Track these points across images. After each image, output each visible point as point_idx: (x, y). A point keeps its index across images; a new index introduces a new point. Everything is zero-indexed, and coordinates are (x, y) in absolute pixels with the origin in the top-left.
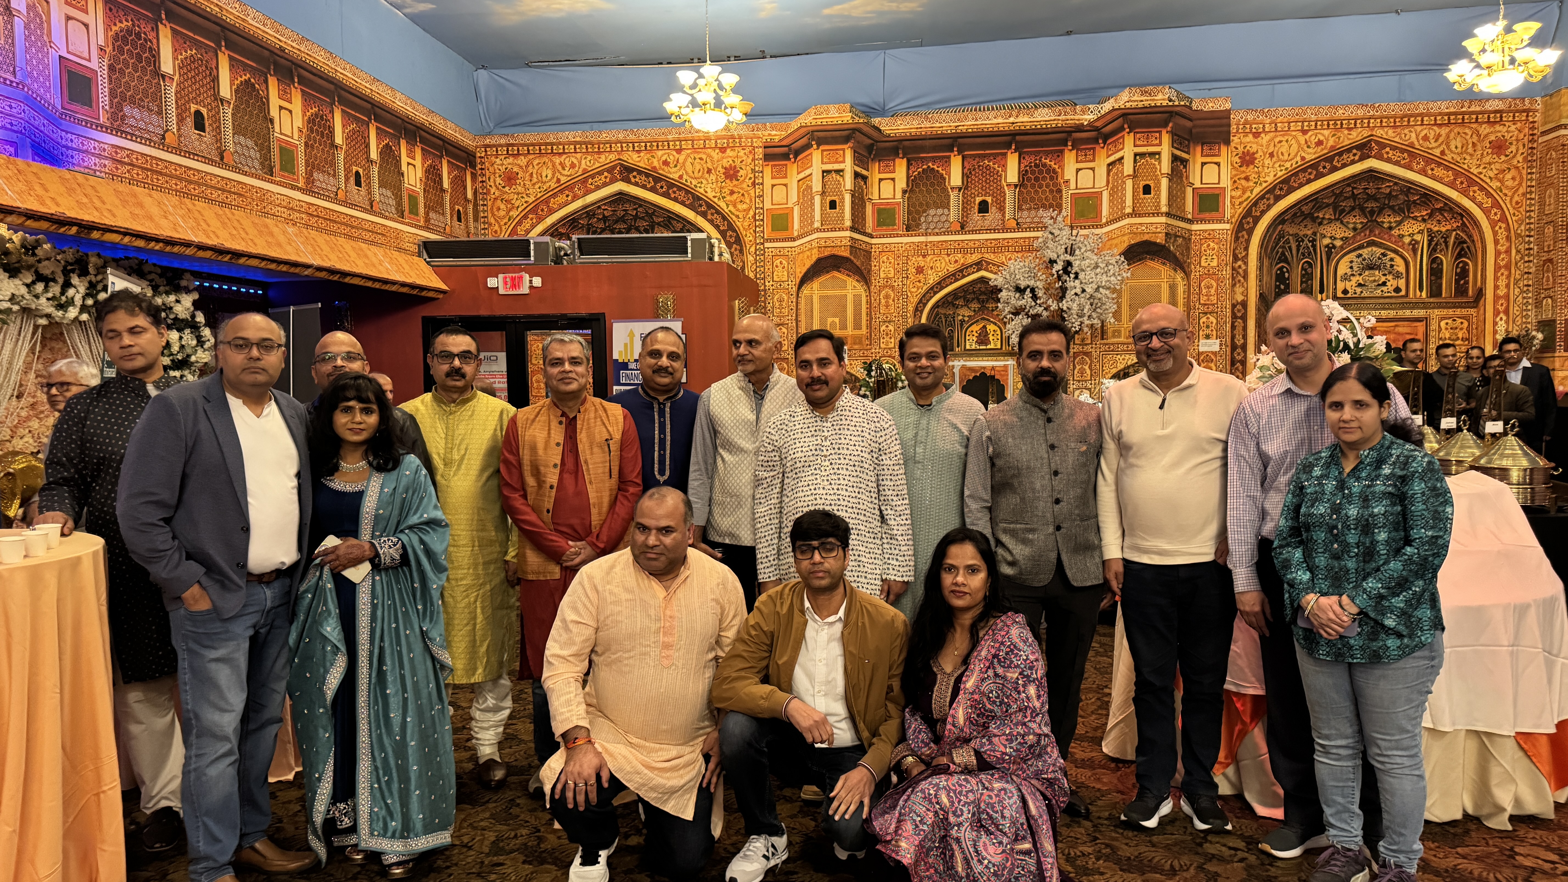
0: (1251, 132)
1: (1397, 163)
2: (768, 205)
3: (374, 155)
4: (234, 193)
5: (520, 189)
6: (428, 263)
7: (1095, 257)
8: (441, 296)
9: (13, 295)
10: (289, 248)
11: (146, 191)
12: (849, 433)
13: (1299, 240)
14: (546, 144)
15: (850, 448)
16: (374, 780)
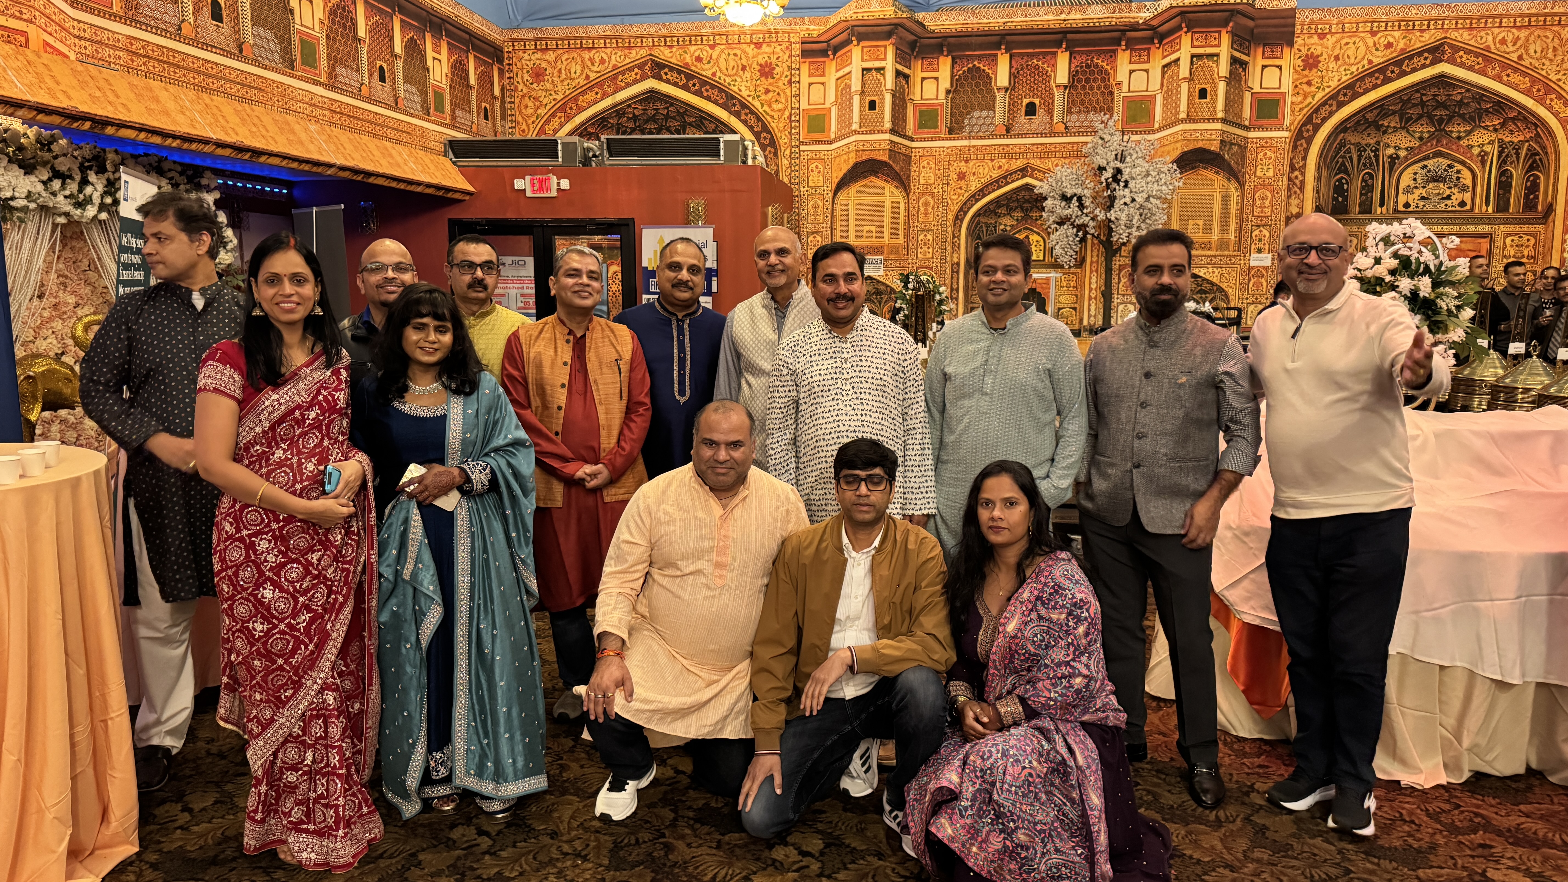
0: (1316, 33)
1: (1470, 68)
2: (804, 105)
3: (398, 49)
4: (254, 88)
5: (548, 86)
6: (454, 163)
7: (1146, 165)
8: (467, 198)
9: (29, 192)
10: (311, 146)
11: (163, 84)
12: (870, 354)
13: (1361, 150)
14: (576, 38)
15: (873, 370)
16: (471, 718)
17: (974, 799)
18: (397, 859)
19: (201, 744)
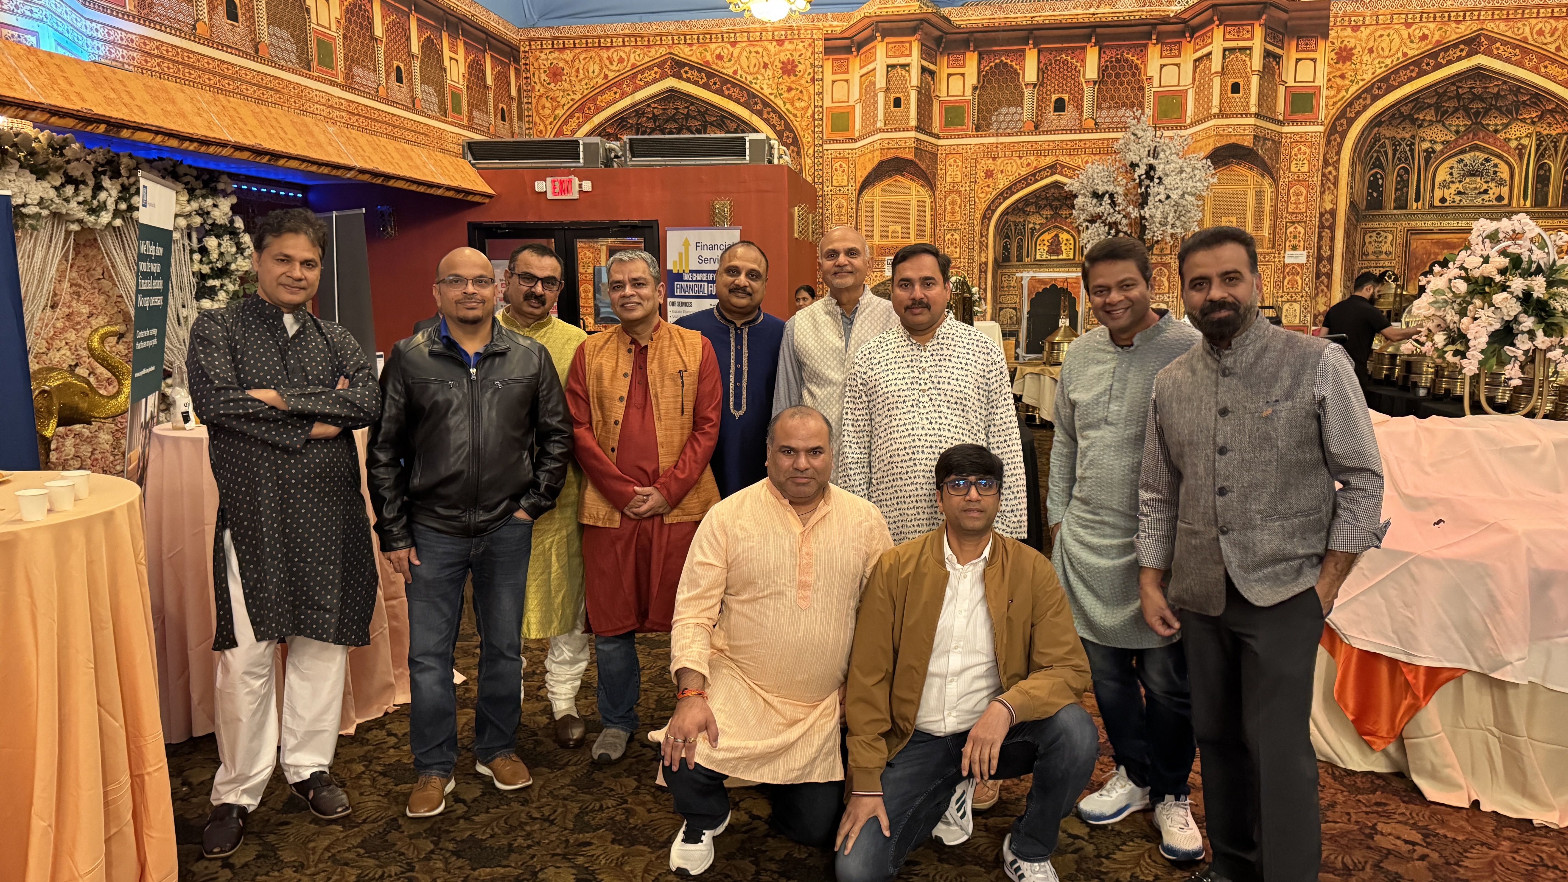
0: (1349, 25)
1: (1508, 60)
2: (827, 103)
3: (415, 48)
4: (271, 89)
5: (566, 86)
6: (473, 165)
7: (1180, 161)
8: (487, 201)
9: (42, 198)
10: (330, 149)
11: (178, 85)
13: (1396, 144)
14: (594, 37)
15: (953, 382)
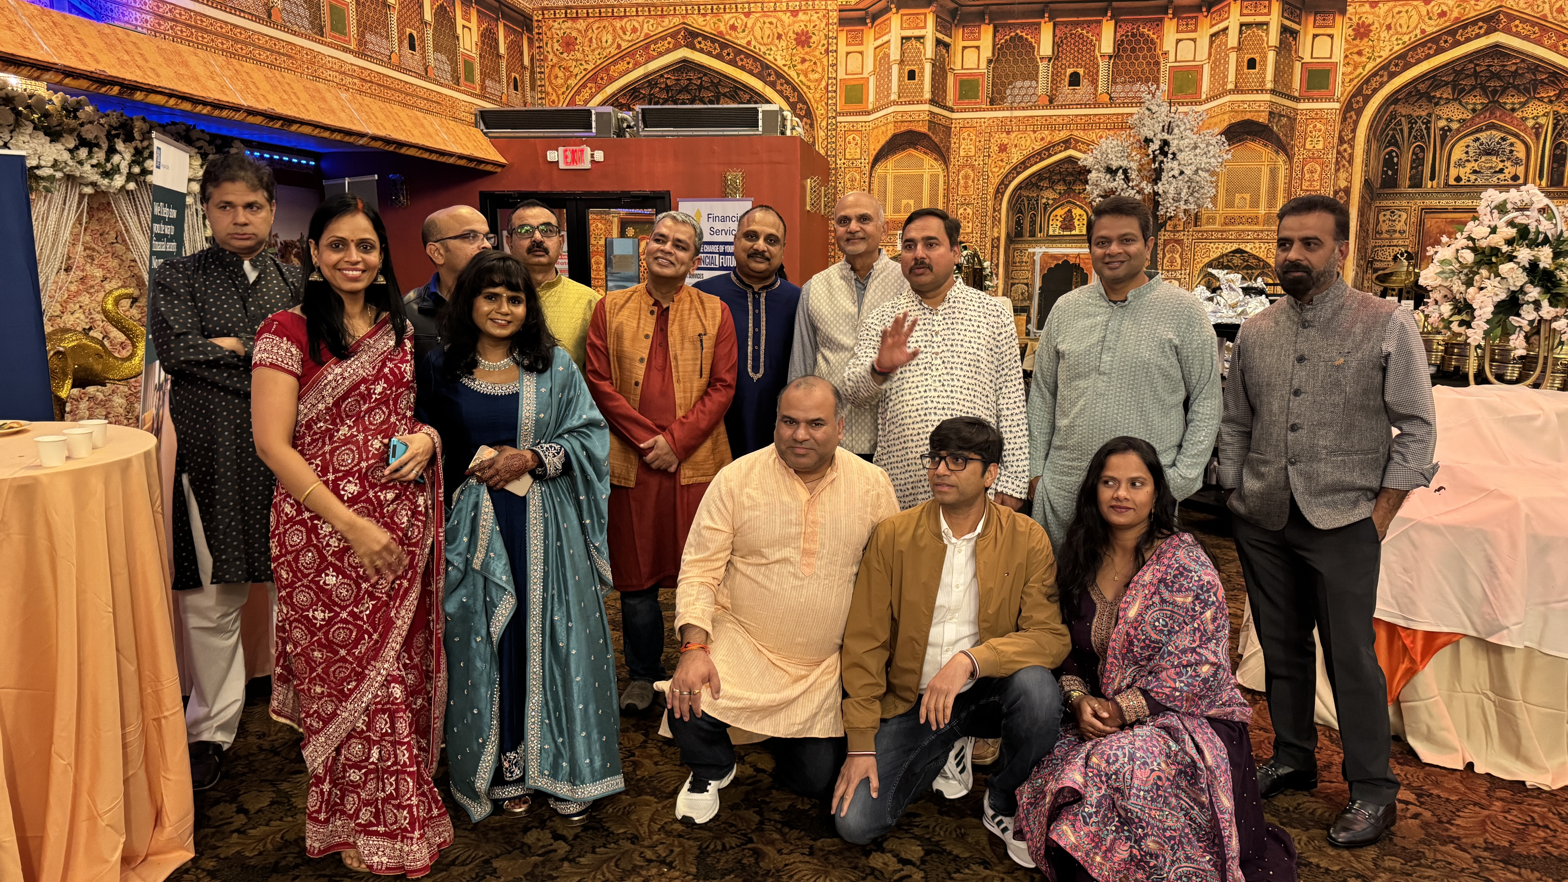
0: (1367, 2)
1: (1526, 38)
2: (841, 75)
3: (428, 16)
4: (284, 54)
5: (579, 55)
6: (485, 134)
7: (1194, 137)
8: (499, 170)
9: (56, 161)
10: (343, 115)
11: (192, 49)
12: (963, 328)
13: (1412, 122)
14: (607, 6)
15: (965, 344)
16: (545, 715)
17: (1099, 805)
18: (470, 866)
19: (252, 739)
